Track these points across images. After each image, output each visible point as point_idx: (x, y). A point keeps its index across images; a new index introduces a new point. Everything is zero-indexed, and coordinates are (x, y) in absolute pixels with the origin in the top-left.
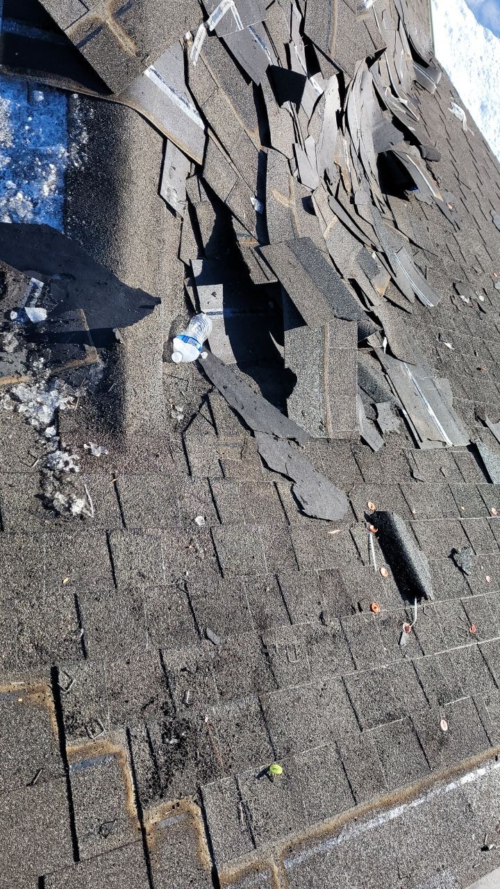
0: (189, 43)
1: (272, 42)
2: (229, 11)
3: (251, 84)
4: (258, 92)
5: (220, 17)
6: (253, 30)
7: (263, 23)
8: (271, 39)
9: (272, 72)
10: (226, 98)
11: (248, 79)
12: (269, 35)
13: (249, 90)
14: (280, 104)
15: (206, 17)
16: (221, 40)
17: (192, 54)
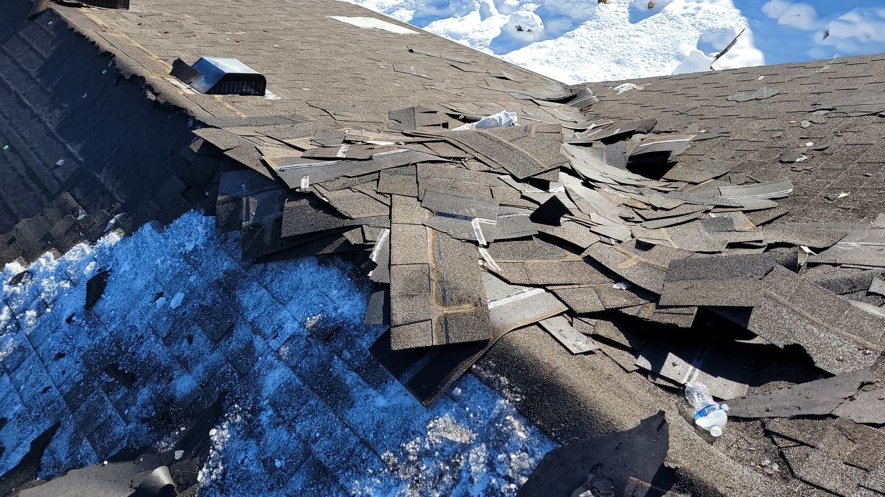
0: (485, 265)
1: (515, 206)
2: (481, 224)
3: (534, 238)
4: (543, 236)
5: (481, 232)
6: (501, 215)
7: (500, 205)
8: (512, 206)
9: (534, 218)
10: (533, 261)
11: (529, 238)
12: (510, 206)
13: (537, 242)
14: (559, 225)
15: (476, 243)
16: (496, 241)
17: (493, 267)
